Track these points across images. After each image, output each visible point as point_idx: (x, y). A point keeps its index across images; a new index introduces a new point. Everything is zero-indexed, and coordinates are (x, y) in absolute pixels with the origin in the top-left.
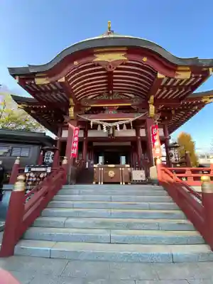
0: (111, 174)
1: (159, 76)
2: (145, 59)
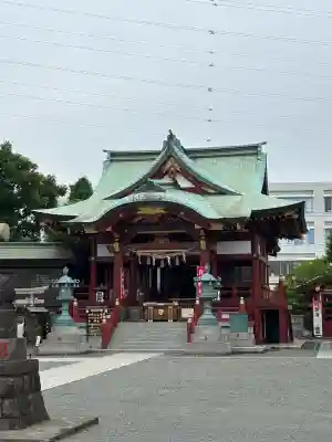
0: (161, 312)
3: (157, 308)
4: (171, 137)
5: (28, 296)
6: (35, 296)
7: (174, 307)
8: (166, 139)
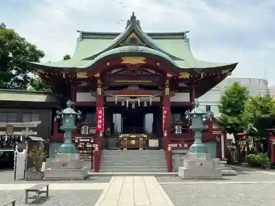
0: (133, 142)
1: (169, 75)
2: (158, 64)
3: (130, 139)
4: (133, 18)
5: (24, 129)
6: (30, 129)
7: (144, 138)
8: (130, 19)
